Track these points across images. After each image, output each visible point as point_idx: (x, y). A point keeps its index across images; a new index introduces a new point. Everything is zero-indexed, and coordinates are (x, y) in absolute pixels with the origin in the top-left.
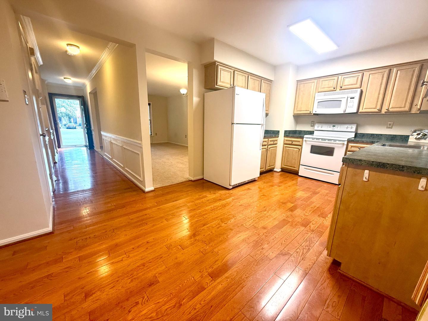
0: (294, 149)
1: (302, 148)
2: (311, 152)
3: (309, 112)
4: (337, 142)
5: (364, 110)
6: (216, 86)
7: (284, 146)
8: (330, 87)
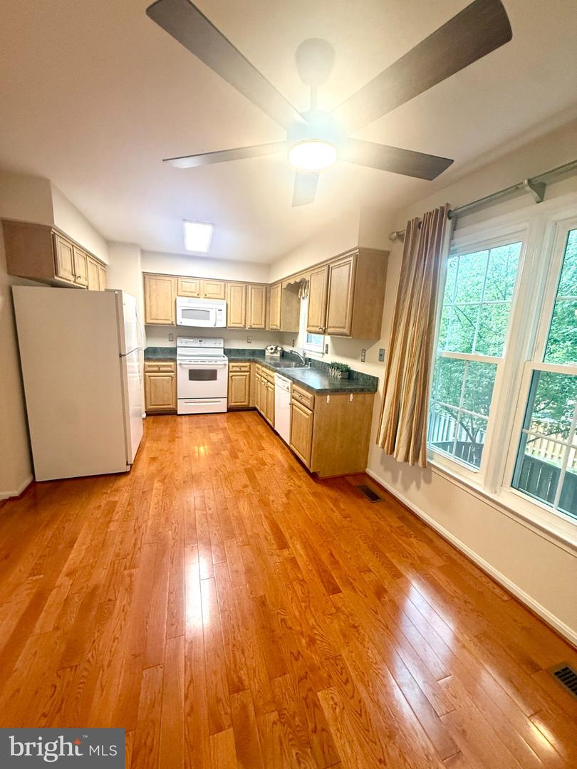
0: (163, 379)
1: (176, 374)
2: (190, 379)
3: (170, 322)
4: (219, 363)
5: (232, 325)
6: (56, 278)
7: (145, 376)
8: (192, 292)
